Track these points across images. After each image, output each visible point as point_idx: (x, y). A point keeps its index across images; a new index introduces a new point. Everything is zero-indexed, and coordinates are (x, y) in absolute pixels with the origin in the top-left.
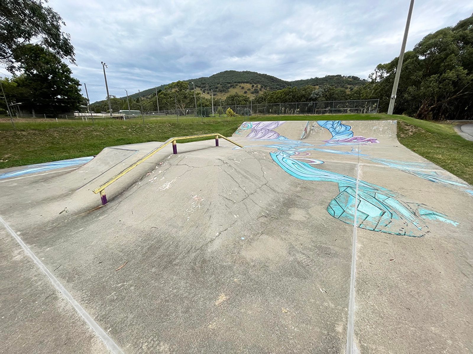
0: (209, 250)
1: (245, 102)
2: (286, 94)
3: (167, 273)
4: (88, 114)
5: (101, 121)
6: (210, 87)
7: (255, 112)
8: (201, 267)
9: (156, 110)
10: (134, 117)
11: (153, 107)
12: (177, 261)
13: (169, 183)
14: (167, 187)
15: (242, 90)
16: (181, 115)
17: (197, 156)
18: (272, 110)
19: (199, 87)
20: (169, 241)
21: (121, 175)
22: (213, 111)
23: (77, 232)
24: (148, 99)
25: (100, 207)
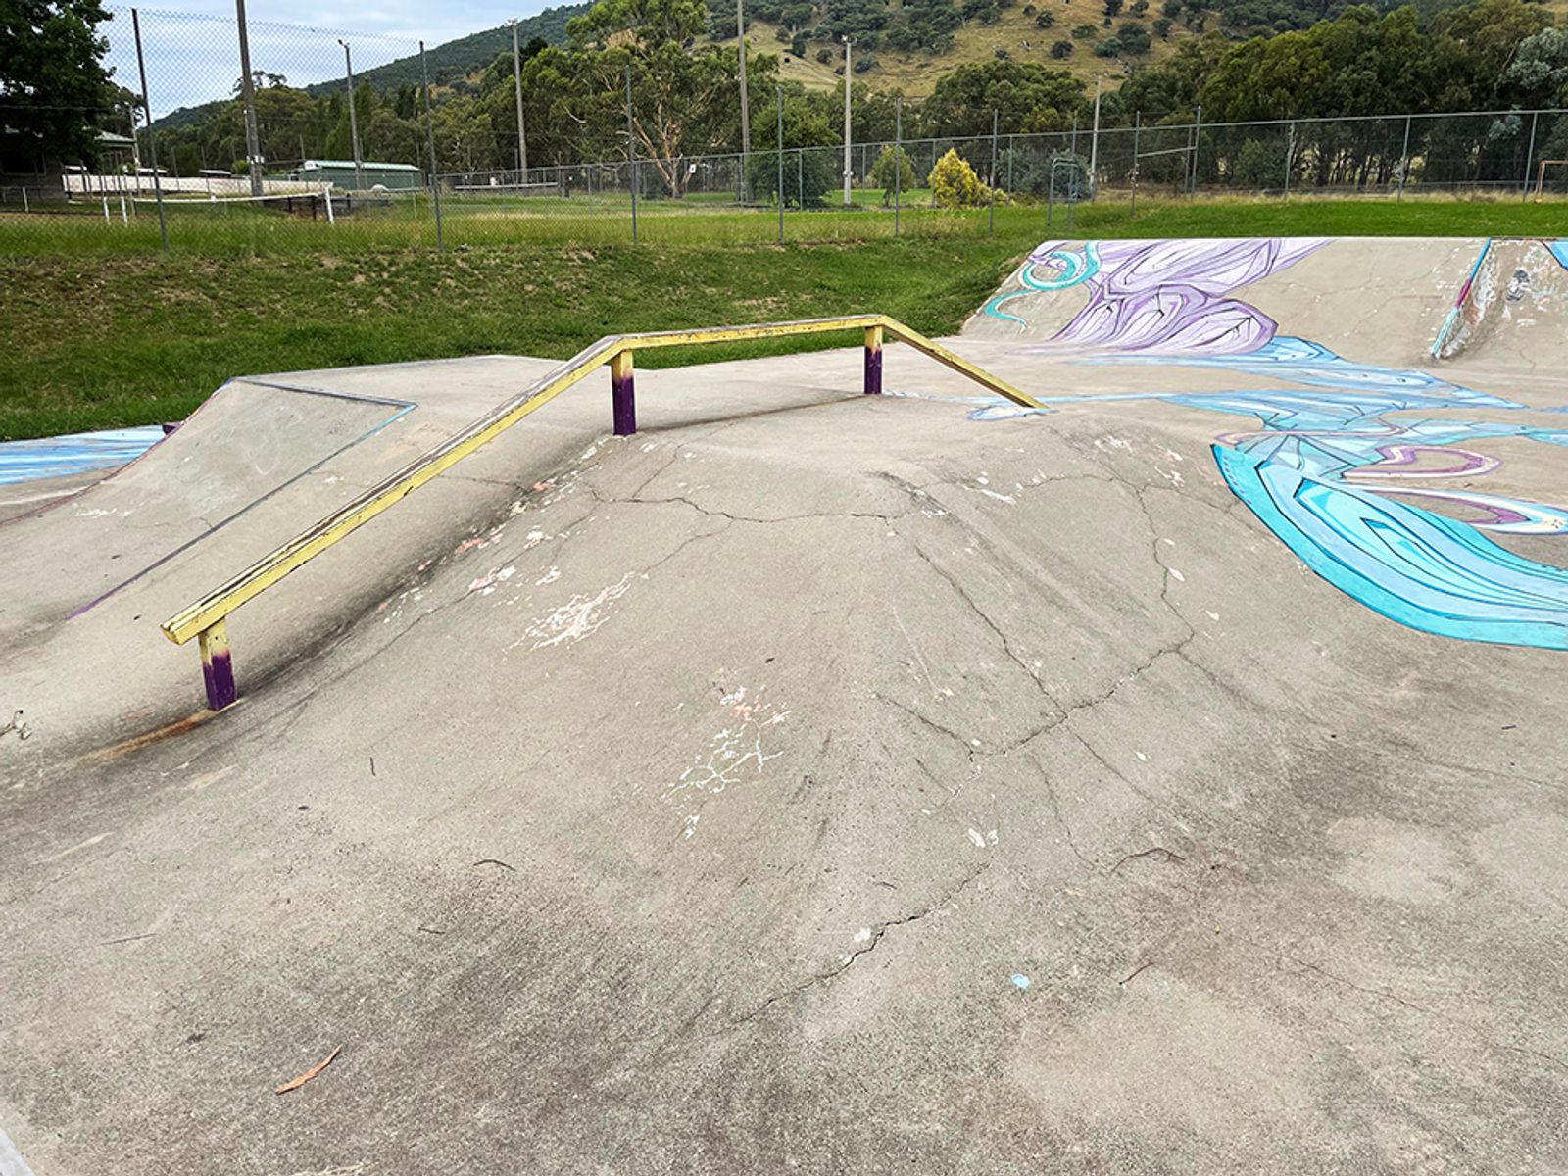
0: (813, 1032)
1: (1052, 110)
2: (1336, 55)
3: (561, 1141)
4: (131, 183)
5: (203, 223)
6: (838, 17)
7: (1118, 180)
8: (763, 1131)
9: (509, 162)
10: (385, 203)
11: (494, 144)
12: (621, 1075)
13: (589, 606)
14: (574, 631)
15: (1043, 33)
16: (651, 196)
17: (754, 453)
18: (1231, 160)
19: (771, 19)
20: (575, 951)
21: (320, 543)
22: (847, 171)
23: (74, 855)
24: (467, 98)
25: (195, 718)
